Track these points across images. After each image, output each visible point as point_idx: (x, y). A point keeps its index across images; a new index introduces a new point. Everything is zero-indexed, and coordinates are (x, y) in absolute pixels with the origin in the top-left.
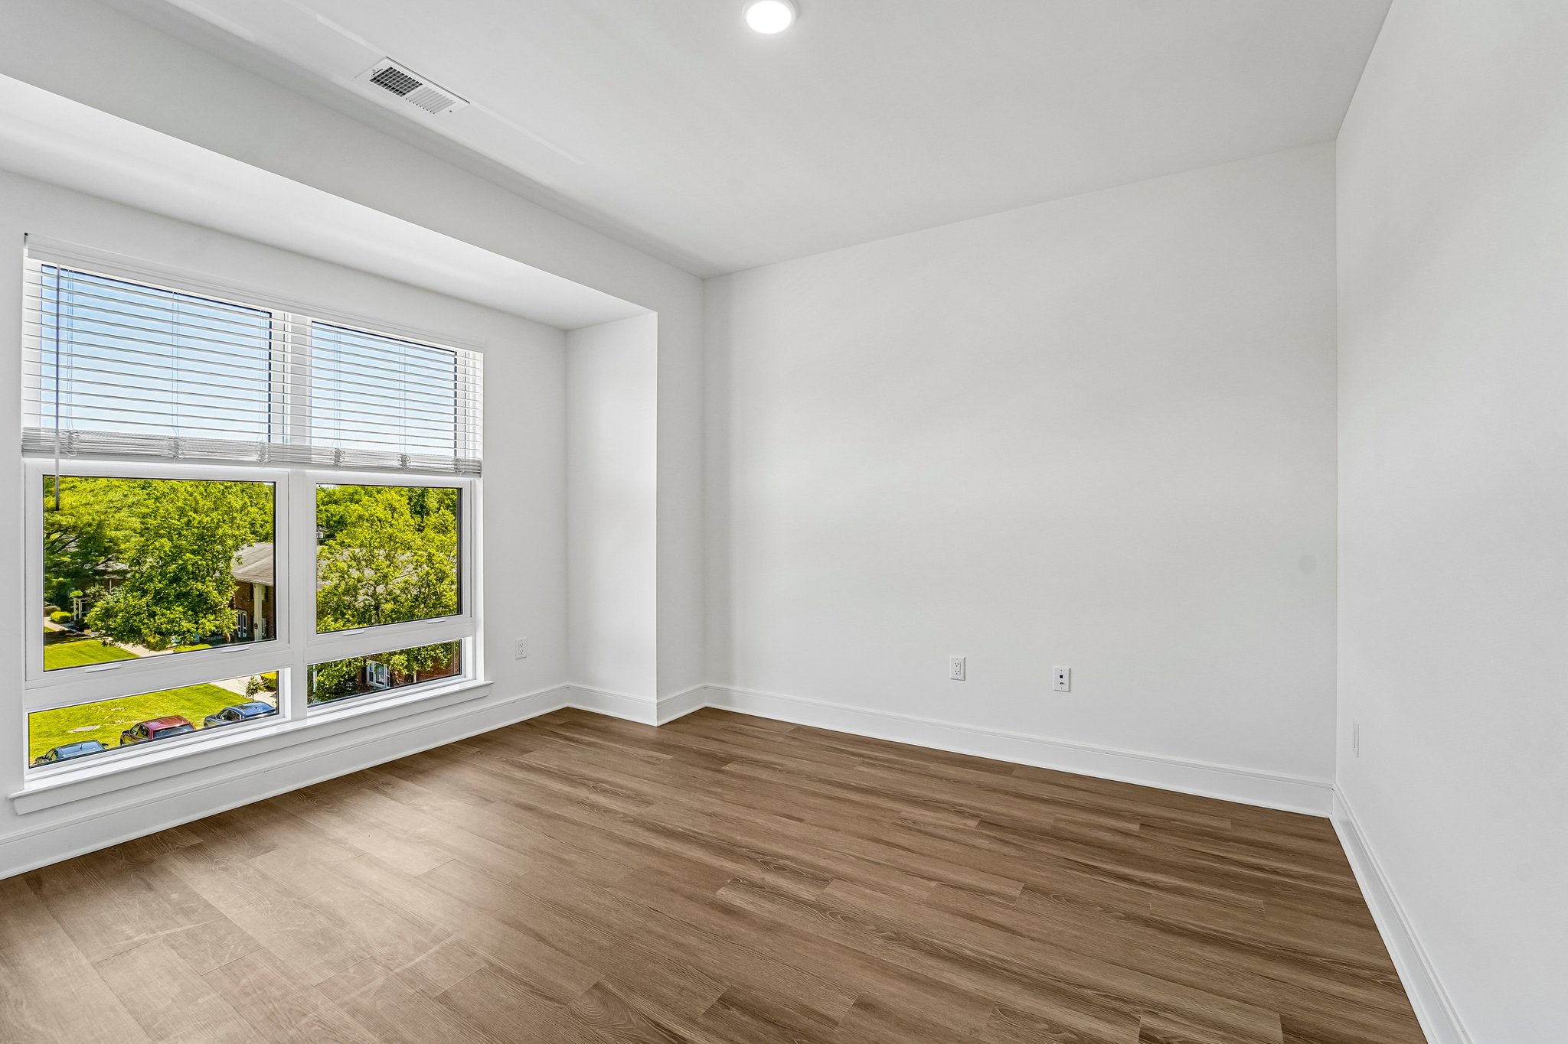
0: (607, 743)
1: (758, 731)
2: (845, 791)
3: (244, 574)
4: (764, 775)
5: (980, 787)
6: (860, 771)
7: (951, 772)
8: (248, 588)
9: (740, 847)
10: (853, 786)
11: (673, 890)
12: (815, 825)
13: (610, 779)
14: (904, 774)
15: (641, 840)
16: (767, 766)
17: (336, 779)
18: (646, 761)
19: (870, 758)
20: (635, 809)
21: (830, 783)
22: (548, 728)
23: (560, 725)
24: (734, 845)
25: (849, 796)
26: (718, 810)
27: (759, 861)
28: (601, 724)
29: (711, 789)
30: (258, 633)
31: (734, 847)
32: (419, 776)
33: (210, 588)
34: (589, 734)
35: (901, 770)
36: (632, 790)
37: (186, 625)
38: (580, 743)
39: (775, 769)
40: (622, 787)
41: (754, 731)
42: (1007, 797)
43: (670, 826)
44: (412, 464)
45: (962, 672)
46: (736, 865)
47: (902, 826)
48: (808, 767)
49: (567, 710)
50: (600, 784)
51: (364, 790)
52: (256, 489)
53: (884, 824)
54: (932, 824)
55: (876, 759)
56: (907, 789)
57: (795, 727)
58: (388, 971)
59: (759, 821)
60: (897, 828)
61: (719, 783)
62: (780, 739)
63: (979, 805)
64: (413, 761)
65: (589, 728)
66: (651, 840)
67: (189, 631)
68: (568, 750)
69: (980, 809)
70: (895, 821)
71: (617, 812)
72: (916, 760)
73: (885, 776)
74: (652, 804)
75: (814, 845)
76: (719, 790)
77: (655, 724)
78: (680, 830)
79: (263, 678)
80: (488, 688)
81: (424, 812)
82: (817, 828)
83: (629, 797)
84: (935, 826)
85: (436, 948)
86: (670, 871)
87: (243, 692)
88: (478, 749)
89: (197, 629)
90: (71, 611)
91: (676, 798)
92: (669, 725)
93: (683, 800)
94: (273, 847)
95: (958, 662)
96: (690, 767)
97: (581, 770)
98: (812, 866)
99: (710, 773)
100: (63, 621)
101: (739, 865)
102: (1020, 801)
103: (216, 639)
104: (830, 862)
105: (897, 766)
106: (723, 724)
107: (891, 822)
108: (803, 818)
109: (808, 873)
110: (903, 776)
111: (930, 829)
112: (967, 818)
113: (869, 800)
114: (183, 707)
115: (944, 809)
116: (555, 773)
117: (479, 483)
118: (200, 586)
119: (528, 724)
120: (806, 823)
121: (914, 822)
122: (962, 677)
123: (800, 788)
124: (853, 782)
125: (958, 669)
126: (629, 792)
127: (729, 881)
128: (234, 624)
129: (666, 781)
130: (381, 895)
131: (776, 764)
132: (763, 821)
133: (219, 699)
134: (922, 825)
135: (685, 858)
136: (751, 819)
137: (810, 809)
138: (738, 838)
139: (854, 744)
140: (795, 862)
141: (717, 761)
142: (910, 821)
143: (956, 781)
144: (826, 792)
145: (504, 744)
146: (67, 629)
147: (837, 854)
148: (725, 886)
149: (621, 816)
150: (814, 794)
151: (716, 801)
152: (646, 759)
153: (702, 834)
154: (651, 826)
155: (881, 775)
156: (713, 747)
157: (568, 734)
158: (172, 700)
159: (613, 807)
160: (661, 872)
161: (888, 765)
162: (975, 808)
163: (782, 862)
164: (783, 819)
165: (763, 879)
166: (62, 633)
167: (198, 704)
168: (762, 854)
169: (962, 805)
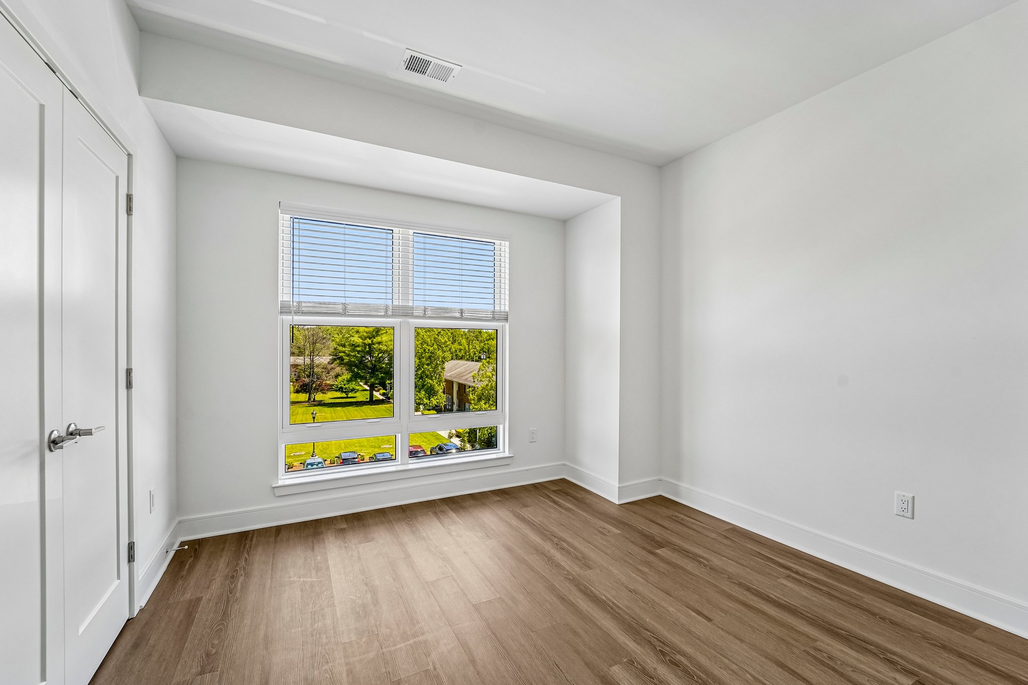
0: (579, 511)
1: (696, 524)
2: (763, 602)
3: (450, 376)
4: (689, 566)
5: (924, 638)
6: (783, 584)
7: (889, 610)
8: (451, 383)
9: (646, 629)
10: (772, 598)
11: (577, 652)
12: (722, 629)
13: (570, 540)
14: (831, 600)
15: (571, 598)
16: (695, 558)
17: (420, 502)
18: (600, 531)
19: (797, 573)
20: (577, 569)
21: (748, 589)
22: (546, 492)
23: (553, 491)
24: (642, 626)
25: (765, 607)
26: (641, 589)
27: (658, 648)
28: (579, 495)
29: (640, 567)
30: (455, 407)
31: (641, 628)
32: (460, 510)
33: (434, 383)
34: (570, 501)
35: (829, 594)
36: (581, 553)
37: (426, 401)
38: (561, 507)
39: (700, 563)
40: (575, 549)
41: (693, 523)
42: (960, 661)
43: (597, 592)
44: (466, 314)
45: (910, 509)
46: (636, 646)
47: (815, 658)
48: (732, 568)
49: (563, 481)
50: (562, 542)
51: (430, 513)
52: (458, 332)
53: (795, 650)
54: (852, 667)
55: (804, 576)
56: (831, 617)
57: (731, 527)
58: (380, 649)
59: (671, 609)
60: (809, 658)
61: (648, 564)
62: (713, 535)
63: (918, 660)
64: (462, 499)
65: (571, 496)
66: (579, 600)
67: (426, 403)
68: (552, 511)
69: (920, 666)
70: (807, 649)
71: (564, 569)
72: (849, 586)
73: (809, 596)
74: (590, 568)
75: (714, 649)
76: (647, 570)
77: (617, 502)
78: (604, 598)
79: (456, 431)
80: (511, 459)
81: (452, 535)
82: (722, 632)
83: (577, 558)
84: (855, 669)
85: (412, 641)
86: (582, 633)
87: (447, 437)
88: (499, 499)
89: (430, 403)
90: (386, 390)
91: (611, 568)
92: (627, 506)
93: (615, 572)
94: (373, 539)
95: (904, 499)
96: (631, 544)
97: (553, 528)
98: (706, 672)
99: (644, 553)
100: (384, 394)
101: (639, 648)
102: (982, 672)
103: (438, 409)
104: (725, 673)
105: (824, 588)
106: (669, 512)
107: (803, 648)
108: (712, 617)
109: (699, 677)
110: (828, 601)
111: (848, 671)
112: (898, 671)
113: (785, 618)
114: (423, 441)
115: (870, 651)
116: (536, 527)
117: (507, 325)
118: (431, 381)
119: (535, 486)
120: (714, 624)
121: (830, 658)
122: (909, 515)
123: (716, 587)
124: (774, 594)
125: (905, 506)
126: (579, 555)
127: (625, 660)
128: (445, 402)
129: (608, 551)
130: (403, 589)
131: (703, 558)
132: (674, 610)
133: (438, 439)
134: (839, 663)
135: (598, 625)
136: (665, 605)
137: (722, 610)
138: (647, 620)
139: (784, 555)
140: (691, 662)
141: (653, 543)
142: (825, 655)
143: (893, 623)
144: (741, 598)
145: (516, 498)
146: (384, 398)
147: (734, 667)
148: (620, 664)
149: (566, 573)
150: (730, 597)
151: (641, 580)
152: (600, 530)
153: (619, 607)
154: (583, 588)
155: (805, 594)
156: (655, 530)
157: (556, 499)
158: (419, 437)
159: (563, 564)
160: (575, 632)
161: (814, 585)
162: (913, 663)
163: (679, 657)
164: (694, 614)
165: (655, 669)
166: (383, 400)
167: (429, 440)
168: (663, 643)
169: (894, 653)
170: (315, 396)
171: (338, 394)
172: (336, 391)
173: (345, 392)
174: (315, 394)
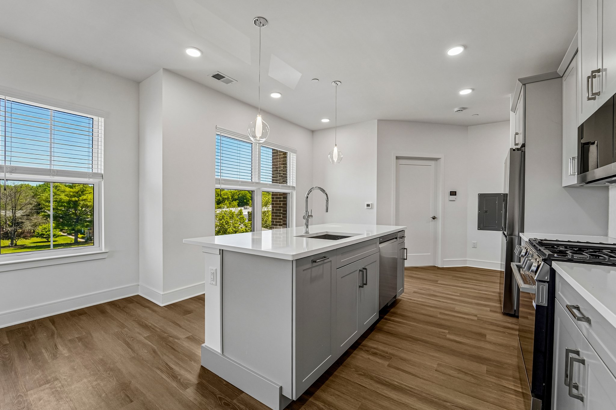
170: (16, 242)
171: (39, 240)
172: (37, 237)
173: (45, 238)
174: (16, 240)
